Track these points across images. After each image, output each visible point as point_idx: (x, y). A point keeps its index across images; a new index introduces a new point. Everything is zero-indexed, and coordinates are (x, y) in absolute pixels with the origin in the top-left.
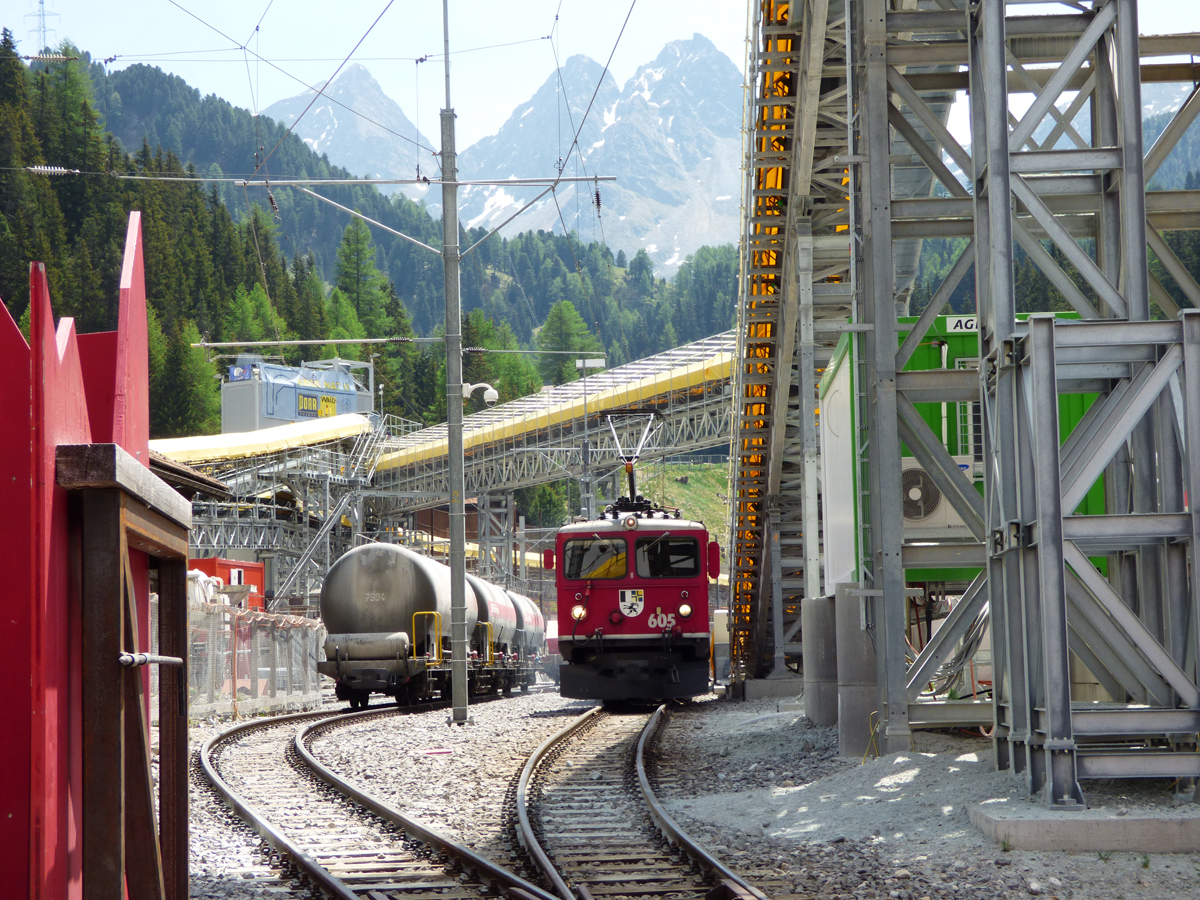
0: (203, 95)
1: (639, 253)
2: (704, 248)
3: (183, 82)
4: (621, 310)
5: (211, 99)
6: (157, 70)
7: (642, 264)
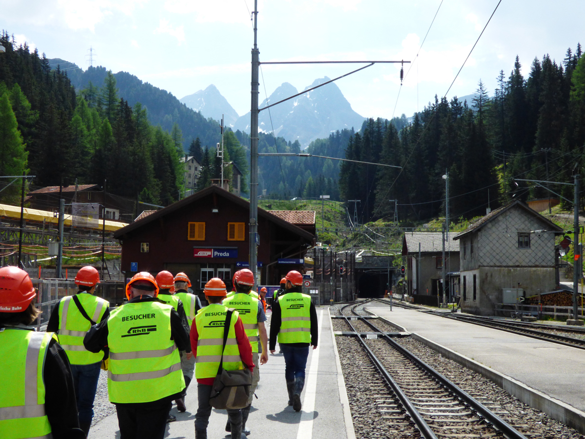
0: (143, 83)
1: (296, 141)
2: (318, 139)
3: (137, 78)
4: (287, 160)
5: (146, 84)
6: (128, 73)
7: (296, 145)
